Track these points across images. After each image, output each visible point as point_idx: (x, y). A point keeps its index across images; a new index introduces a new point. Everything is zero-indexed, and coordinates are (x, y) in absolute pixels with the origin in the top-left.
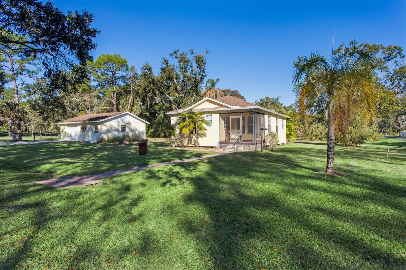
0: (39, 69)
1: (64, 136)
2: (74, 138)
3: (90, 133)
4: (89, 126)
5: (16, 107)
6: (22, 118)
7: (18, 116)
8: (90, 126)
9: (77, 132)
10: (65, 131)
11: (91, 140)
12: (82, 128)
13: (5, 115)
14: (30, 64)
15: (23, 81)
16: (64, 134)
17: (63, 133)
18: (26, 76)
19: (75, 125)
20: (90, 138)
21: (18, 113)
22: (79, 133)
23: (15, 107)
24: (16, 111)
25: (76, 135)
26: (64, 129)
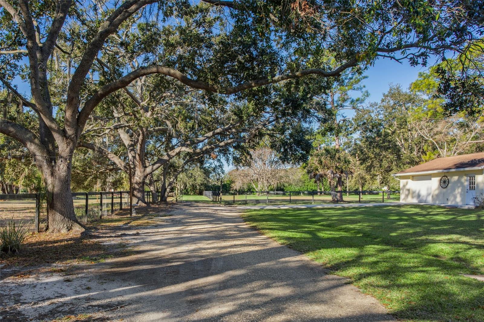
0: (366, 94)
1: (407, 196)
2: (424, 199)
3: (459, 190)
4: (456, 178)
5: (337, 154)
6: (344, 169)
7: (339, 167)
8: (459, 178)
9: (431, 189)
10: (408, 187)
11: (460, 204)
12: (440, 182)
13: (324, 166)
14: (354, 89)
15: (343, 116)
16: (407, 192)
17: (404, 191)
18: (349, 107)
19: (428, 177)
20: (459, 199)
21: (339, 163)
22: (436, 190)
23: (335, 155)
24: (337, 159)
25: (429, 195)
26: (407, 183)
